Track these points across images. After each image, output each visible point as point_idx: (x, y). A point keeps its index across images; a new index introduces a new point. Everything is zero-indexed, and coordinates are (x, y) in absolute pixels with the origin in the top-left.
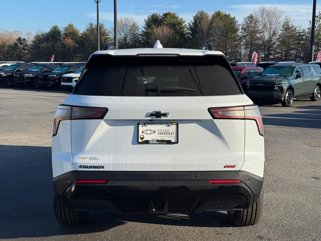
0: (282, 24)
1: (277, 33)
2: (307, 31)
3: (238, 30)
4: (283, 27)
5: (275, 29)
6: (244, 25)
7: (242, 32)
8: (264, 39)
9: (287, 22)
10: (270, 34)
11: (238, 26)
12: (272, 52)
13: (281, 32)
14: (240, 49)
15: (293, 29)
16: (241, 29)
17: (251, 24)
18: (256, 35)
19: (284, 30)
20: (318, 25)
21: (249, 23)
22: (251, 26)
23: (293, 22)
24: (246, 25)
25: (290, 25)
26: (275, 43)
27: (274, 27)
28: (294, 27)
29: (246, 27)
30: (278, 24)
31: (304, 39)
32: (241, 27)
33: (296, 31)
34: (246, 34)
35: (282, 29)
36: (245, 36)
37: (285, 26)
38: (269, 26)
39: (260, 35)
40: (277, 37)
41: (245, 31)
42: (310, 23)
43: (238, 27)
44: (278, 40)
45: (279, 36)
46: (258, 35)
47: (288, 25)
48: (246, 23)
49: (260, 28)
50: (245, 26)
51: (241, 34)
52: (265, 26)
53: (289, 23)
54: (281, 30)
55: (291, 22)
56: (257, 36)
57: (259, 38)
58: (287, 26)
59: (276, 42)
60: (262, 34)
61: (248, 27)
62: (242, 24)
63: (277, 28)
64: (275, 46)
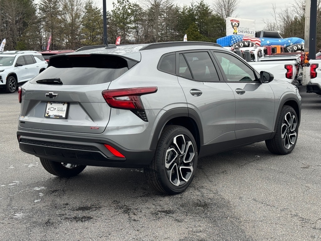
0: (84, 6)
1: (80, 16)
2: (112, 13)
3: (36, 11)
4: (86, 9)
5: (77, 10)
6: (42, 4)
7: (40, 13)
8: (66, 22)
9: (89, 3)
10: (72, 16)
11: (35, 5)
12: (77, 37)
13: (84, 14)
14: (40, 33)
15: (97, 11)
16: (38, 10)
17: (50, 4)
18: (56, 17)
19: (87, 12)
20: (122, 7)
21: (47, 2)
22: (50, 6)
23: (96, 3)
24: (44, 5)
25: (92, 6)
26: (78, 27)
27: (75, 8)
28: (98, 9)
29: (44, 8)
30: (80, 5)
31: (109, 23)
32: (38, 7)
33: (100, 13)
34: (44, 15)
35: (84, 10)
36: (44, 18)
37: (88, 8)
38: (70, 7)
39: (61, 17)
40: (80, 19)
41: (44, 12)
42: (113, 5)
43: (35, 7)
44: (81, 23)
45: (82, 18)
46: (60, 17)
47: (91, 7)
48: (44, 3)
49: (61, 9)
50: (42, 6)
51: (39, 15)
52: (65, 7)
53: (92, 4)
54: (84, 12)
55: (94, 3)
56: (58, 18)
57: (60, 20)
58: (89, 7)
59: (80, 25)
60: (63, 16)
61: (47, 7)
62: (39, 4)
63: (80, 9)
64: (79, 31)
